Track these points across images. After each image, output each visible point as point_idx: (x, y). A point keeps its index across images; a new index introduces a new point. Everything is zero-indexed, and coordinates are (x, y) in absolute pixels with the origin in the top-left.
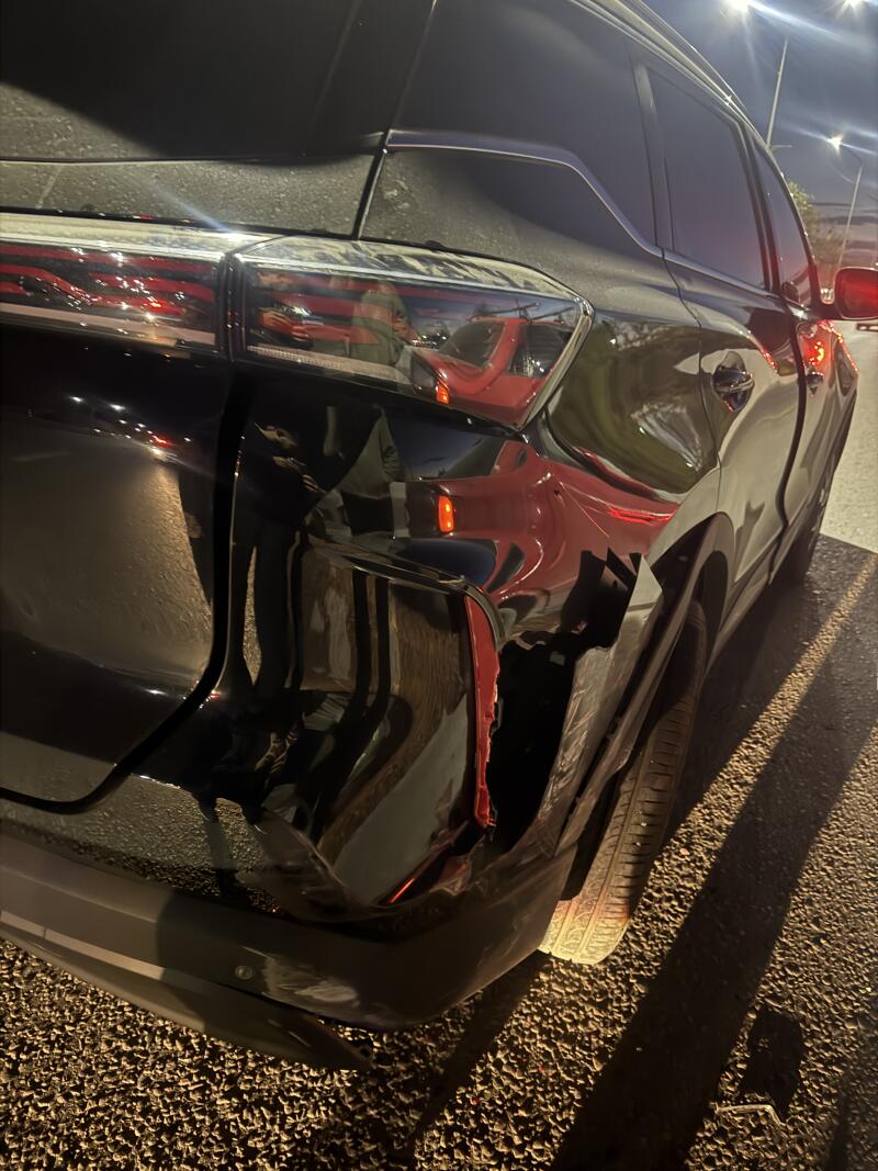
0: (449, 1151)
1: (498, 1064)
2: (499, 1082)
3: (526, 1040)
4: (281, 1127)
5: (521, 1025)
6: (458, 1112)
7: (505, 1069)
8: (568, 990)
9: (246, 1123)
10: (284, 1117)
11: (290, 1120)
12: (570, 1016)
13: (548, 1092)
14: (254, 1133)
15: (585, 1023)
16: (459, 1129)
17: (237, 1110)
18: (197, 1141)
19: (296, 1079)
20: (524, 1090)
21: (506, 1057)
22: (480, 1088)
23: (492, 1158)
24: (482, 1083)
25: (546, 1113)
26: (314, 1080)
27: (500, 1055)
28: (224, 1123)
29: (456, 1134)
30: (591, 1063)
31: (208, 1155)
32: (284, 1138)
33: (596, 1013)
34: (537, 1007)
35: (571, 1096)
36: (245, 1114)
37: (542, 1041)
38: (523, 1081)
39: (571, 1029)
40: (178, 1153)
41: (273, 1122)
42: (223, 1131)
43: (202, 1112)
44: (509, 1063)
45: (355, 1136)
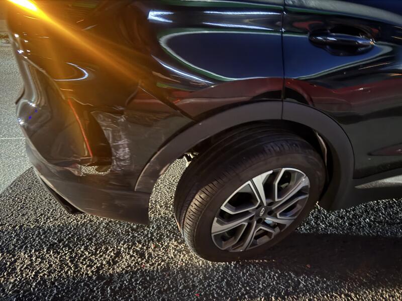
0: (123, 269)
1: (159, 264)
2: (154, 268)
3: (174, 266)
4: (105, 237)
5: (178, 262)
6: (137, 265)
7: (159, 267)
8: (203, 266)
9: (102, 231)
10: (108, 235)
11: (108, 237)
12: (193, 271)
13: (160, 280)
14: (100, 234)
15: (194, 277)
16: (132, 268)
17: (104, 227)
18: (92, 226)
19: (120, 231)
20: (156, 275)
21: (163, 265)
22: (148, 265)
23: (129, 279)
24: (150, 265)
25: (153, 283)
26: (122, 234)
27: (163, 263)
28: (99, 227)
29: (130, 268)
30: (180, 285)
31: (89, 230)
32: (103, 239)
33: (201, 277)
34: (188, 262)
35: (164, 286)
36: (103, 229)
37: (177, 270)
38: (159, 273)
39: (188, 274)
40: (87, 226)
41: (105, 234)
42: (97, 229)
43: (99, 223)
44: (162, 267)
45: (113, 250)
